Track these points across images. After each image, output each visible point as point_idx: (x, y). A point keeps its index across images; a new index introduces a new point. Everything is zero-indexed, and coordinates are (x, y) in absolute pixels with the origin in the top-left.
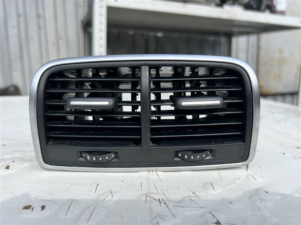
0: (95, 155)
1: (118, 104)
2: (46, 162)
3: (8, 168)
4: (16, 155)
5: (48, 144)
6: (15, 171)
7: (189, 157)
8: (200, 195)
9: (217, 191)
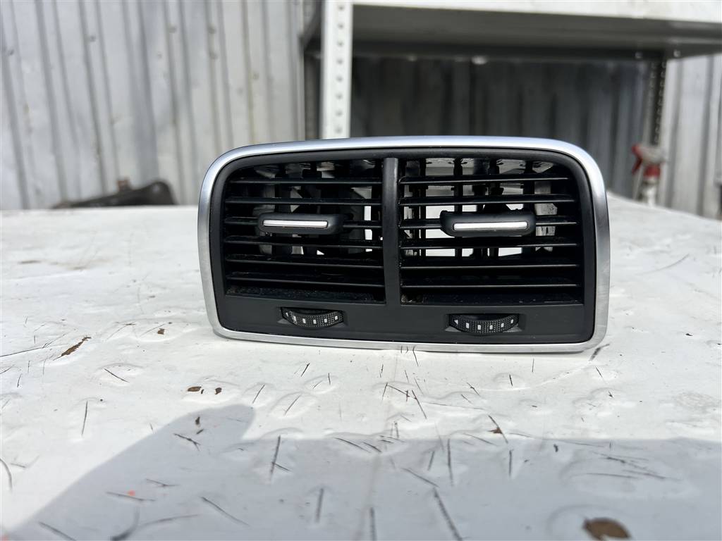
0: (306, 314)
1: (344, 226)
2: (223, 325)
3: (161, 332)
4: (173, 314)
5: (228, 293)
6: (174, 337)
7: (473, 326)
8: (482, 391)
9: (516, 387)
